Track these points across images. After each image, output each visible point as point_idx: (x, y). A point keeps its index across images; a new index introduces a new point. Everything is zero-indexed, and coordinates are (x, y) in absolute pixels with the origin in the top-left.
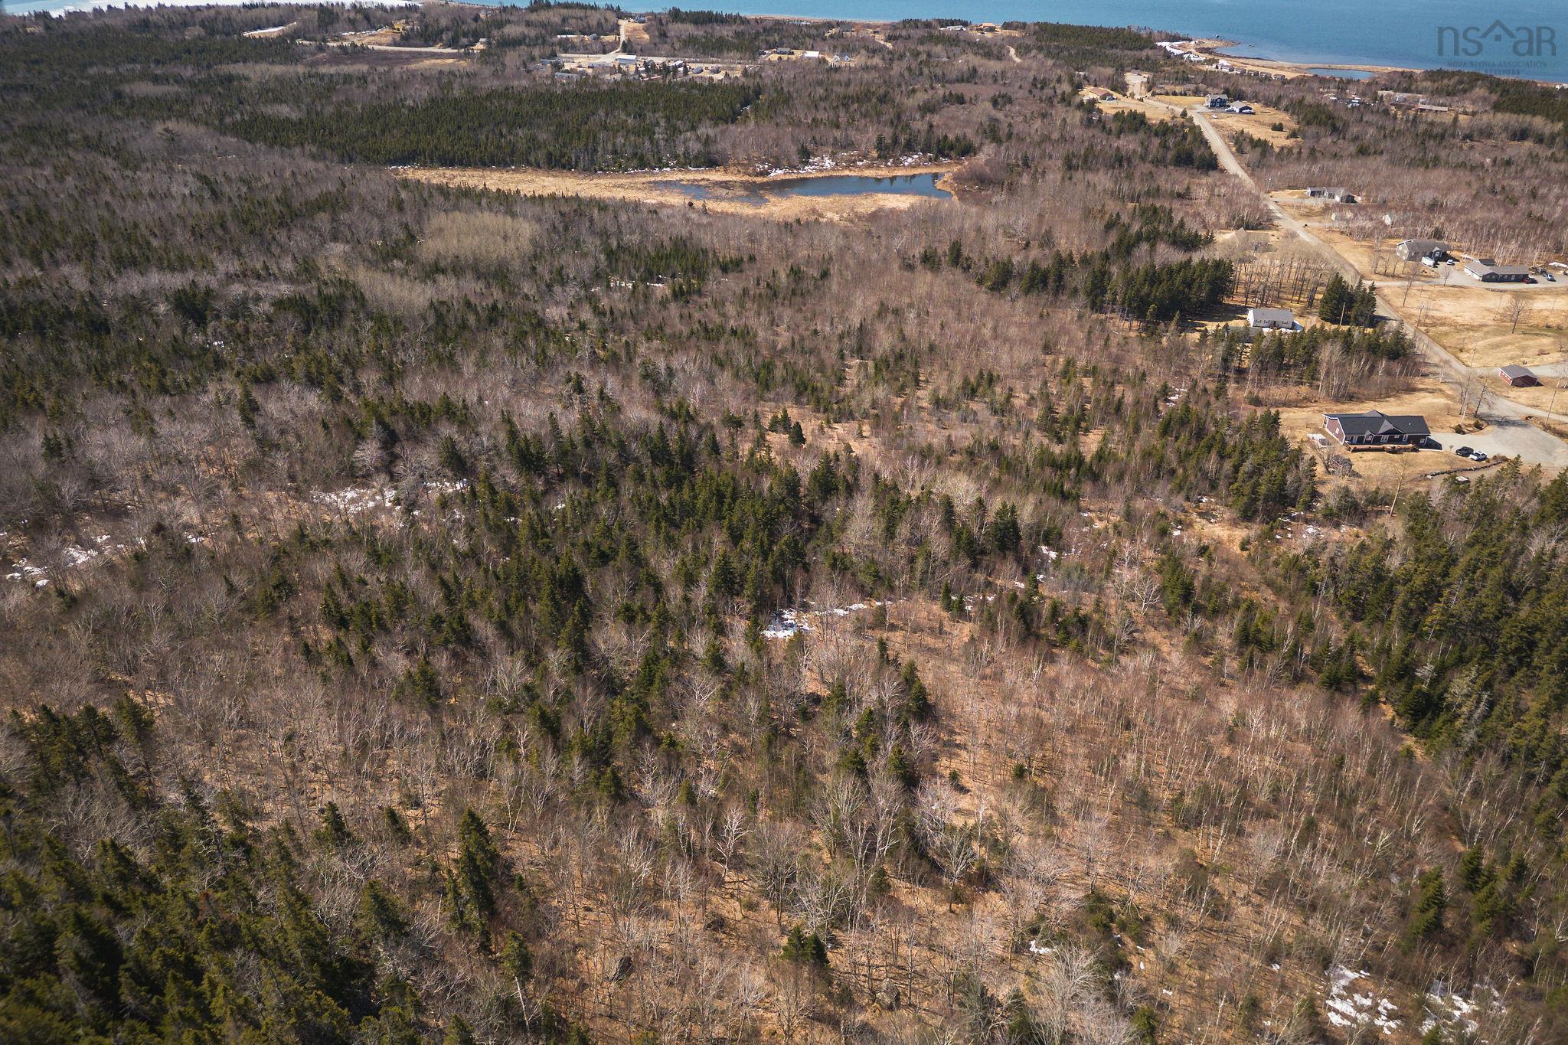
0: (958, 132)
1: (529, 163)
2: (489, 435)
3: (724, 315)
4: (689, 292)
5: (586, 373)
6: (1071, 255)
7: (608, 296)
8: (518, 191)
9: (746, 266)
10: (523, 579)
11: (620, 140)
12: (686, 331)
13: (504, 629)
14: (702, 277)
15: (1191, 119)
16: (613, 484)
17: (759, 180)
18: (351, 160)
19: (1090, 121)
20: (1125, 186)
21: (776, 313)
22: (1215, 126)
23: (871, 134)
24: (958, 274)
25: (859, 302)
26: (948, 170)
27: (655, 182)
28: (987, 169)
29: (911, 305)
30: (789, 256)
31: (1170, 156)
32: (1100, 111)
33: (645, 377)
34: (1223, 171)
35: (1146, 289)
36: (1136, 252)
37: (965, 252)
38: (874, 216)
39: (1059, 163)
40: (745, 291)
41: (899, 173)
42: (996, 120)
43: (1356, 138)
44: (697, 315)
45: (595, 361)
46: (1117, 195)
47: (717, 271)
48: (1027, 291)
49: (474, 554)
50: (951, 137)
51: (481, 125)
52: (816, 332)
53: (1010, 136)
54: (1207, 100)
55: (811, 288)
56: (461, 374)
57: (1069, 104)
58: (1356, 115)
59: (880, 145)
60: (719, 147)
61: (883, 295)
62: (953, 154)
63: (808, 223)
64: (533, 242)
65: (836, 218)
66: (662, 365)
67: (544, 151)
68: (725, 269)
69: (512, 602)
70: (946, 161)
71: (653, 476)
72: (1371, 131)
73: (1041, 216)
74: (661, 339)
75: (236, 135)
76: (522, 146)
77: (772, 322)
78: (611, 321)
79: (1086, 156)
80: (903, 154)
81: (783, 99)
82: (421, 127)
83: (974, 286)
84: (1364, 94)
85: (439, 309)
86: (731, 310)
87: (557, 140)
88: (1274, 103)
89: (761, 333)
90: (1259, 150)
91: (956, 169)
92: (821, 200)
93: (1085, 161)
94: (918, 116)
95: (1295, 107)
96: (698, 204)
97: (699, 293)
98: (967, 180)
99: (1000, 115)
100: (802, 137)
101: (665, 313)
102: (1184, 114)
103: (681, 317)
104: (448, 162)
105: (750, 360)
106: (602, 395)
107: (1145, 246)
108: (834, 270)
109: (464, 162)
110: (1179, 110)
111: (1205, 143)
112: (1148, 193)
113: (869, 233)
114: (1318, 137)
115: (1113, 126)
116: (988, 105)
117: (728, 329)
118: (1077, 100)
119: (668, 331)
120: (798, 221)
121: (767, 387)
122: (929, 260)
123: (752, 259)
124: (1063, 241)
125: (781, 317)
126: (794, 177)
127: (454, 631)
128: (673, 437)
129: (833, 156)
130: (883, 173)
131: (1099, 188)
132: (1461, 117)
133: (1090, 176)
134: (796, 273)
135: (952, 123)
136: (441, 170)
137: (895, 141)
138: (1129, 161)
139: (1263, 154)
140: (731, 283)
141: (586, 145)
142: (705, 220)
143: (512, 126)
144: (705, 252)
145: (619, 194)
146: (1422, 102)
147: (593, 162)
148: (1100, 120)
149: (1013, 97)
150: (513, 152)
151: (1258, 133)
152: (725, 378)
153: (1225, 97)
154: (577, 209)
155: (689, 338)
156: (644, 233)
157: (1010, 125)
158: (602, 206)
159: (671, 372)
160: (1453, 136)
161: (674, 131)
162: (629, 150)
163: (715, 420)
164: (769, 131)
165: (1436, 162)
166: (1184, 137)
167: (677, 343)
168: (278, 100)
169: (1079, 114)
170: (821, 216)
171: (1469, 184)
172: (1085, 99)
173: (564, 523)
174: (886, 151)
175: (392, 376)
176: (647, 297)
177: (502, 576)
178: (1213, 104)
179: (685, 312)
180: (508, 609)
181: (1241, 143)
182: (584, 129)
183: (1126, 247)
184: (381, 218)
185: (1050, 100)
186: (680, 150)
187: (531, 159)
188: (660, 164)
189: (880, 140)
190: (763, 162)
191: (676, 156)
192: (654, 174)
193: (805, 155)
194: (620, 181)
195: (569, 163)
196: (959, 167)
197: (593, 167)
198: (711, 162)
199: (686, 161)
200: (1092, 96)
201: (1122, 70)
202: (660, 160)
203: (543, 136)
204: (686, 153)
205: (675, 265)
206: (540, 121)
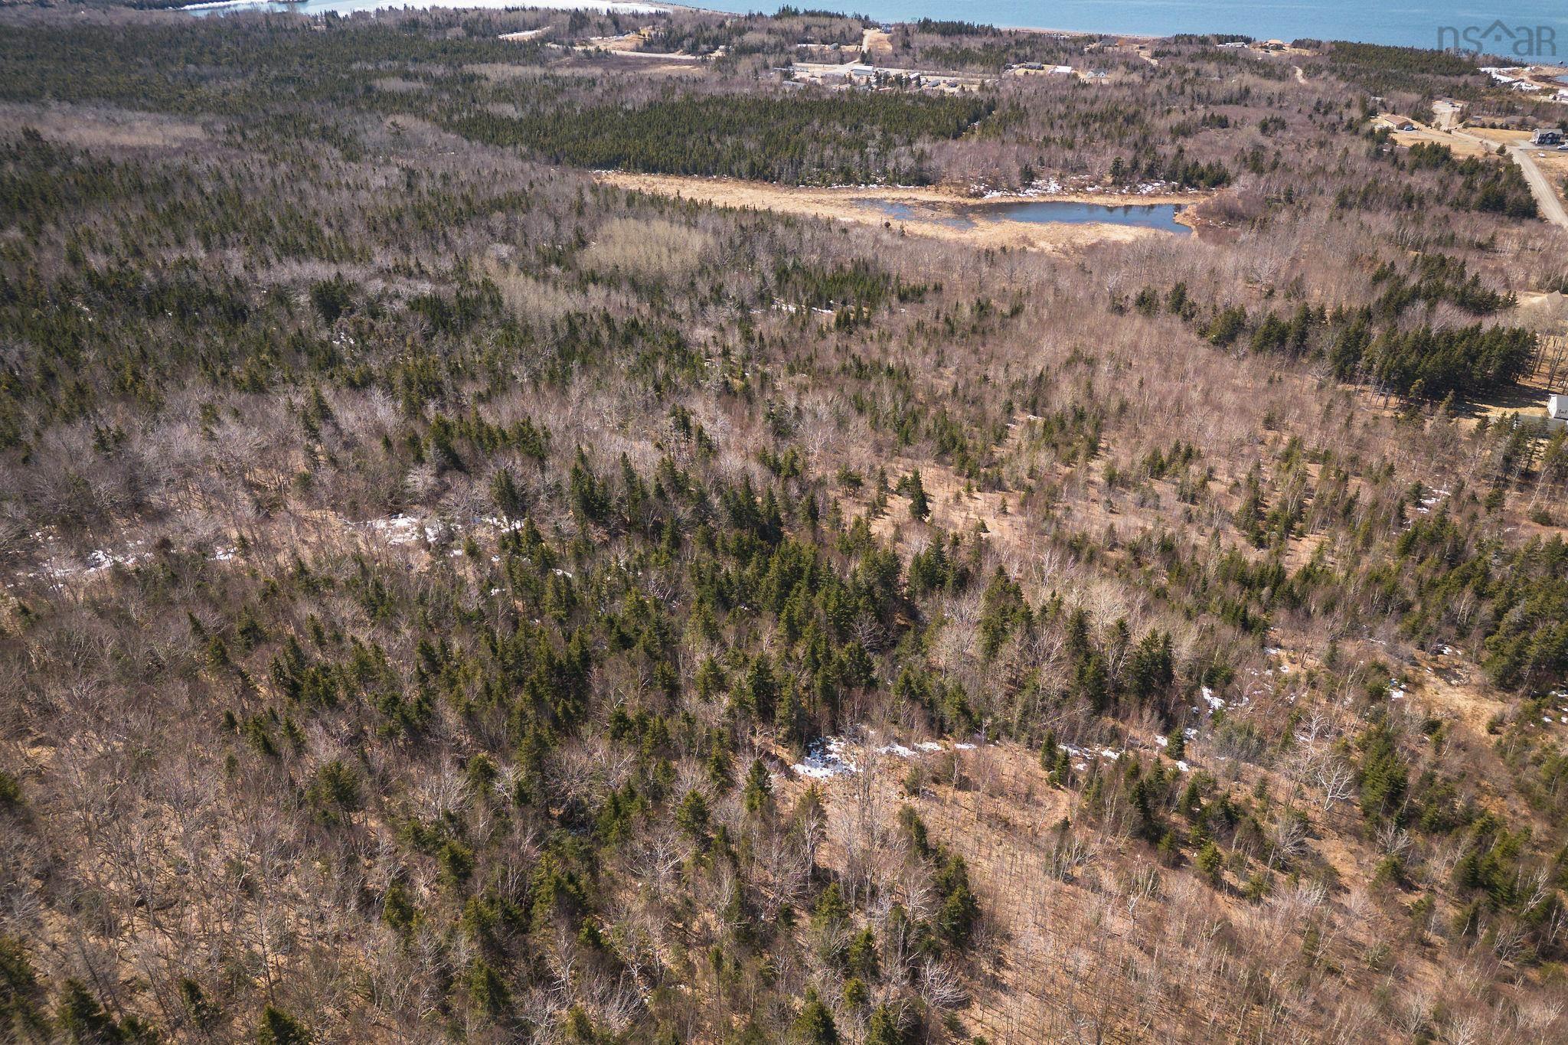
0: (1213, 159)
1: (731, 173)
4: (855, 322)
6: (1322, 310)
8: (710, 203)
9: (929, 296)
11: (828, 152)
14: (875, 305)
15: (1510, 157)
17: (971, 201)
18: (557, 162)
19: (1380, 152)
21: (947, 353)
23: (1107, 157)
24: (1176, 322)
25: (1048, 347)
26: (1193, 201)
27: (858, 200)
28: (1240, 204)
29: (1109, 355)
30: (980, 288)
31: (1476, 198)
32: (1394, 142)
34: (1542, 220)
35: (1413, 358)
36: (1409, 311)
37: (1190, 297)
38: (1092, 248)
39: (1332, 200)
40: (920, 325)
41: (1134, 201)
42: (1263, 148)
46: (1396, 241)
47: (895, 301)
48: (1259, 349)
50: (1203, 163)
51: (691, 132)
52: (986, 379)
53: (1275, 166)
54: (1534, 136)
55: (998, 325)
57: (1356, 133)
59: (1117, 170)
60: (933, 165)
61: (1080, 341)
62: (1202, 183)
63: (1013, 252)
64: (702, 255)
65: (1049, 248)
67: (748, 161)
68: (905, 299)
70: (1192, 191)
71: (724, 541)
73: (1294, 260)
75: (459, 132)
76: (727, 153)
77: (939, 363)
79: (1366, 194)
80: (1142, 180)
81: (1019, 114)
82: (632, 131)
83: (1193, 338)
85: (573, 322)
87: (763, 151)
89: (922, 375)
91: (1202, 201)
92: (1036, 227)
94: (1168, 139)
96: (896, 225)
98: (1213, 214)
99: (1268, 142)
100: (1027, 156)
102: (1501, 151)
104: (651, 168)
106: (700, 435)
107: (1421, 305)
108: (1029, 307)
110: (1495, 146)
113: (1081, 266)
115: (1408, 161)
116: (1255, 130)
117: (884, 368)
118: (1367, 127)
120: (1003, 249)
122: (1146, 303)
124: (1316, 293)
125: (951, 358)
126: (1012, 200)
129: (1061, 179)
130: (1116, 200)
133: (1366, 217)
134: (982, 307)
135: (1207, 149)
136: (644, 176)
137: (1135, 165)
140: (907, 313)
141: (793, 156)
142: (901, 242)
143: (722, 134)
144: (887, 278)
145: (811, 211)
147: (796, 175)
148: (1392, 152)
149: (1288, 122)
150: (717, 161)
154: (762, 221)
157: (1278, 154)
158: (789, 221)
161: (887, 146)
162: (836, 164)
164: (992, 147)
166: (1498, 177)
168: (508, 99)
169: (1365, 145)
170: (1032, 245)
172: (1377, 128)
174: (1122, 176)
178: (1541, 141)
179: (843, 343)
182: (794, 138)
183: (1396, 305)
185: (1333, 128)
186: (891, 166)
187: (734, 168)
188: (868, 180)
189: (1117, 163)
190: (979, 183)
191: (885, 172)
192: (858, 191)
193: (1028, 177)
194: (820, 197)
195: (772, 175)
196: (1207, 198)
197: (795, 181)
198: (922, 181)
199: (895, 179)
200: (1386, 124)
201: (1431, 97)
202: (868, 176)
203: (750, 145)
204: (897, 170)
205: (850, 290)
206: (751, 129)
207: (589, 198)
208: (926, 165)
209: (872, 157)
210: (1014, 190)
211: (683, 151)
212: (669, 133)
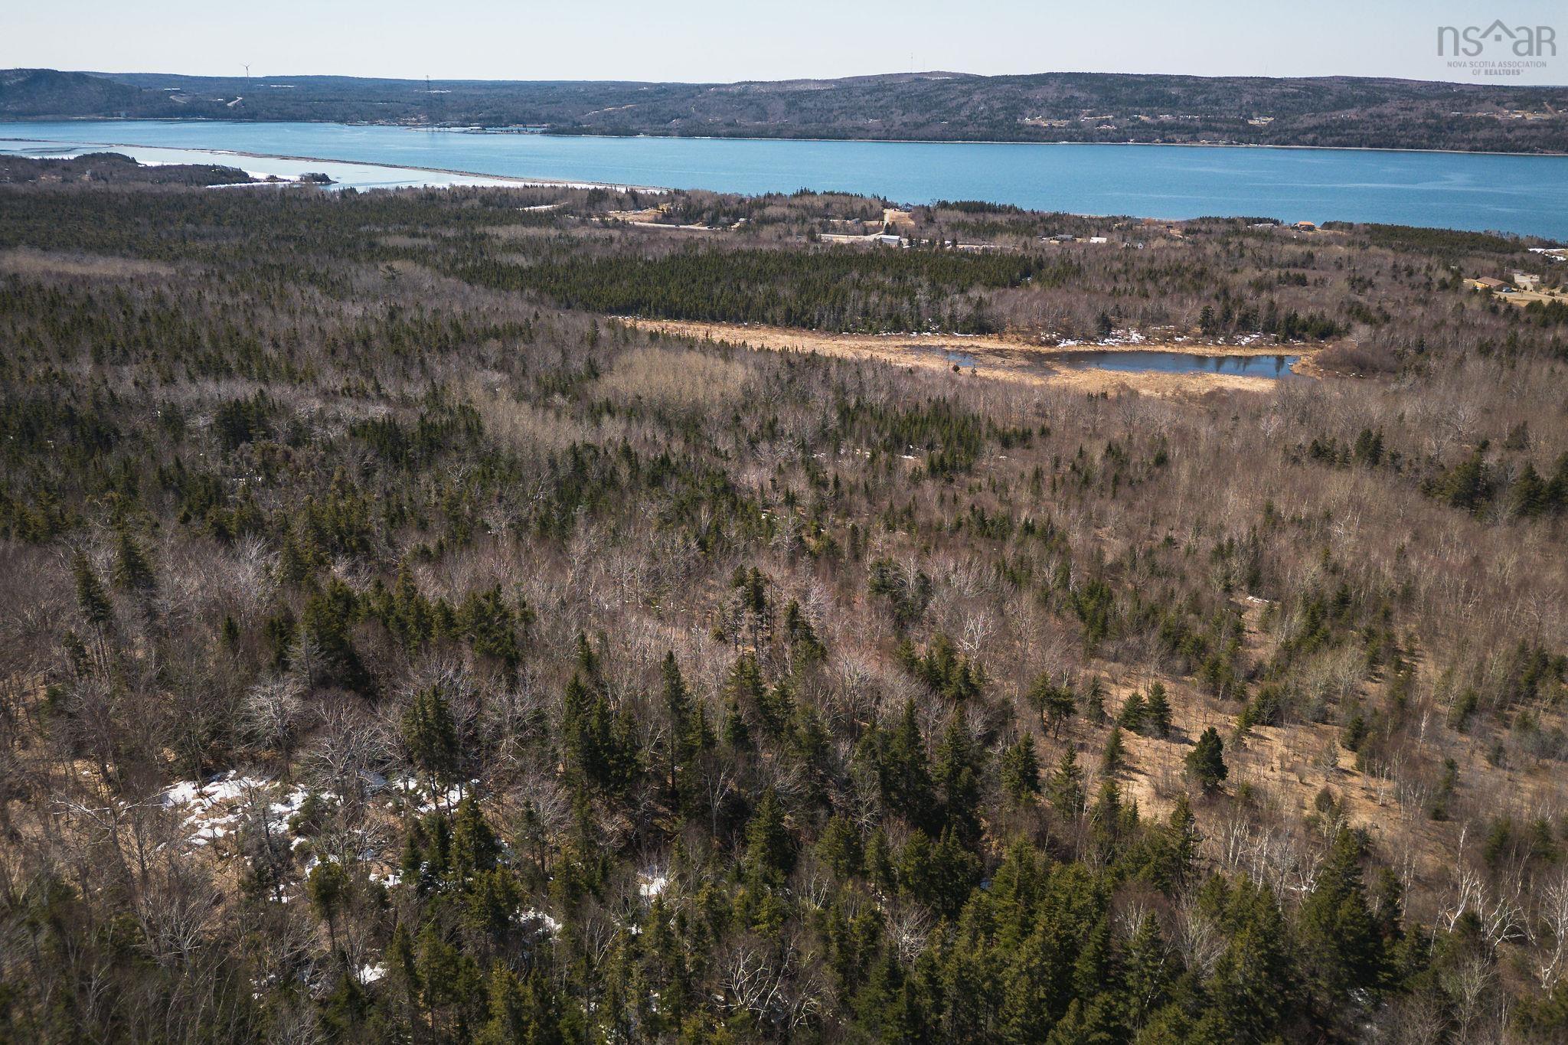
0: (1312, 311)
1: (764, 320)
3: (1010, 504)
4: (953, 468)
7: (835, 465)
8: (745, 345)
9: (1037, 440)
11: (874, 300)
12: (949, 521)
14: (974, 451)
17: (1044, 350)
18: (568, 306)
19: (1497, 310)
21: (1094, 508)
23: (1192, 309)
26: (1305, 353)
27: (911, 346)
28: (1367, 355)
30: (1099, 434)
32: (1504, 300)
37: (1387, 447)
38: (1211, 396)
40: (1038, 474)
41: (1237, 352)
42: (1361, 303)
44: (966, 500)
47: (992, 447)
50: (1303, 316)
51: (719, 280)
53: (1386, 319)
55: (1144, 477)
57: (1457, 292)
59: (1205, 321)
60: (994, 312)
62: (1307, 336)
63: (1117, 399)
64: (747, 392)
65: (1156, 396)
66: (910, 570)
67: (784, 307)
68: (1006, 443)
70: (1299, 343)
74: (909, 529)
75: (461, 278)
76: (759, 301)
78: (834, 496)
79: (1512, 347)
80: (1237, 332)
81: (1073, 270)
85: (581, 456)
86: (1020, 496)
87: (800, 298)
91: (1316, 352)
92: (1131, 374)
93: (1514, 352)
94: (1251, 293)
97: (968, 470)
98: (1337, 365)
99: (1363, 298)
100: (1100, 305)
101: (918, 493)
103: (942, 499)
104: (675, 315)
116: (1343, 288)
117: (1019, 524)
118: (1465, 287)
119: (920, 518)
120: (1104, 396)
122: (1325, 454)
123: (1045, 433)
126: (1091, 349)
129: (1141, 329)
130: (1211, 351)
136: (666, 321)
137: (1227, 315)
141: (833, 303)
142: (975, 384)
147: (838, 321)
149: (1373, 281)
155: (954, 531)
156: (894, 393)
157: (1381, 309)
159: (926, 586)
161: (938, 294)
162: (884, 311)
164: (1059, 299)
167: (933, 538)
169: (1475, 301)
170: (1135, 392)
172: (1476, 287)
174: (1211, 327)
176: (891, 468)
179: (949, 493)
182: (833, 286)
185: (1427, 286)
186: (947, 312)
187: (768, 315)
188: (920, 328)
189: (1207, 313)
190: (1051, 331)
191: (938, 320)
192: (910, 338)
193: (1106, 327)
194: (869, 343)
195: (811, 321)
196: (1319, 351)
197: (838, 328)
198: (982, 328)
199: (950, 326)
200: (1482, 285)
202: (919, 324)
203: (785, 292)
204: (952, 317)
205: (934, 433)
206: (785, 278)
207: (604, 332)
208: (987, 311)
209: (924, 305)
210: (1091, 339)
211: (710, 298)
212: (694, 281)
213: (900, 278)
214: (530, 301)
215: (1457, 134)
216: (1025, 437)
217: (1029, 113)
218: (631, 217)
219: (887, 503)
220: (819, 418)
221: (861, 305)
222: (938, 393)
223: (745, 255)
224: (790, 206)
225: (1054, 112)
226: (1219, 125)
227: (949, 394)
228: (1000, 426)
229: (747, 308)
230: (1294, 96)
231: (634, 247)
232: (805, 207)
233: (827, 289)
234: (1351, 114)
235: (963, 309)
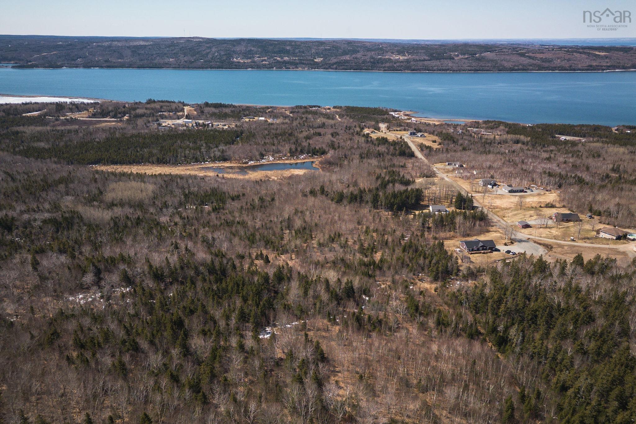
0: (320, 146)
1: (149, 162)
2: (140, 267)
3: (234, 217)
4: (219, 209)
5: (179, 241)
6: (364, 189)
7: (186, 212)
8: (145, 173)
9: (241, 198)
10: (159, 323)
11: (187, 152)
12: (219, 223)
13: (152, 343)
14: (224, 202)
15: (404, 139)
16: (193, 283)
17: (244, 165)
19: (368, 141)
20: (382, 164)
21: (255, 215)
22: (412, 141)
23: (287, 147)
24: (324, 197)
25: (287, 209)
26: (317, 160)
28: (332, 159)
29: (307, 209)
30: (258, 193)
31: (397, 152)
32: (371, 137)
33: (203, 241)
34: (416, 157)
36: (388, 187)
37: (326, 189)
38: (291, 177)
39: (358, 156)
40: (242, 207)
41: (299, 161)
42: (333, 141)
43: (461, 145)
44: (223, 217)
45: (182, 237)
46: (379, 167)
47: (230, 200)
48: (350, 202)
49: (137, 315)
50: (317, 148)
52: (271, 221)
53: (339, 147)
54: (409, 133)
55: (268, 205)
56: (126, 245)
57: (360, 135)
58: (461, 137)
59: (291, 151)
61: (296, 206)
62: (318, 154)
63: (265, 181)
64: (154, 193)
65: (276, 178)
66: (210, 236)
67: (156, 157)
68: (233, 199)
69: (155, 332)
70: (316, 156)
71: (210, 279)
72: (466, 142)
73: (353, 175)
74: (209, 227)
76: (146, 155)
77: (253, 218)
78: (187, 221)
79: (367, 154)
80: (300, 154)
81: (252, 135)
83: (330, 202)
84: (463, 129)
85: (115, 221)
86: (237, 214)
88: (432, 133)
89: (249, 223)
90: (428, 149)
91: (320, 159)
92: (269, 172)
93: (367, 155)
95: (439, 134)
96: (220, 175)
97: (223, 208)
98: (324, 163)
99: (335, 140)
100: (260, 149)
101: (210, 217)
102: (401, 138)
103: (216, 218)
105: (245, 233)
106: (186, 249)
107: (391, 185)
108: (276, 198)
109: (122, 163)
110: (399, 136)
111: (409, 148)
112: (390, 166)
113: (289, 183)
114: (448, 144)
115: (376, 142)
116: (330, 136)
117: (236, 222)
118: (362, 133)
119: (211, 224)
120: (261, 180)
121: (253, 243)
122: (313, 193)
123: (244, 195)
124: (361, 184)
125: (256, 216)
127: (131, 345)
128: (217, 264)
129: (273, 156)
130: (293, 161)
131: (373, 165)
132: (496, 136)
133: (369, 161)
134: (261, 199)
135: (318, 143)
137: (296, 150)
138: (383, 155)
139: (430, 151)
140: (236, 204)
141: (173, 154)
142: (224, 181)
144: (225, 193)
145: (188, 173)
146: (483, 131)
147: (176, 160)
148: (371, 140)
149: (339, 133)
151: (428, 144)
152: (236, 241)
153: (415, 131)
154: (172, 178)
155: (220, 226)
156: (199, 187)
157: (339, 143)
158: (181, 177)
159: (214, 239)
160: (494, 143)
161: (209, 148)
162: (191, 155)
163: (233, 257)
164: (247, 147)
165: (489, 152)
166: (402, 146)
167: (215, 228)
169: (363, 138)
170: (270, 178)
171: (501, 159)
172: (365, 133)
173: (174, 300)
174: (293, 154)
175: (96, 247)
176: (202, 211)
177: (150, 323)
178: (411, 134)
179: (218, 216)
180: (153, 335)
181: (422, 147)
183: (384, 185)
184: (88, 185)
185: (353, 134)
186: (212, 155)
187: (150, 160)
188: (204, 161)
189: (291, 149)
190: (246, 159)
191: (210, 158)
192: (201, 165)
193: (262, 156)
194: (188, 168)
195: (166, 162)
197: (176, 163)
198: (225, 159)
199: (214, 160)
200: (368, 132)
201: (377, 122)
203: (155, 151)
204: (214, 157)
205: (213, 198)
206: (154, 146)
207: (97, 176)
208: (225, 153)
209: (204, 152)
210: (258, 160)
211: (127, 156)
212: (119, 149)
213: (195, 142)
214: (55, 163)
215: (380, 65)
216: (238, 197)
217: (235, 57)
218: (78, 116)
219: (202, 221)
220: (178, 199)
221: (183, 155)
222: (212, 186)
223: (136, 136)
224: (146, 109)
225: (245, 56)
226: (304, 62)
227: (216, 186)
228: (231, 194)
229: (142, 158)
230: (329, 50)
231: (89, 135)
232: (152, 109)
233: (170, 149)
234: (347, 57)
235: (218, 154)
